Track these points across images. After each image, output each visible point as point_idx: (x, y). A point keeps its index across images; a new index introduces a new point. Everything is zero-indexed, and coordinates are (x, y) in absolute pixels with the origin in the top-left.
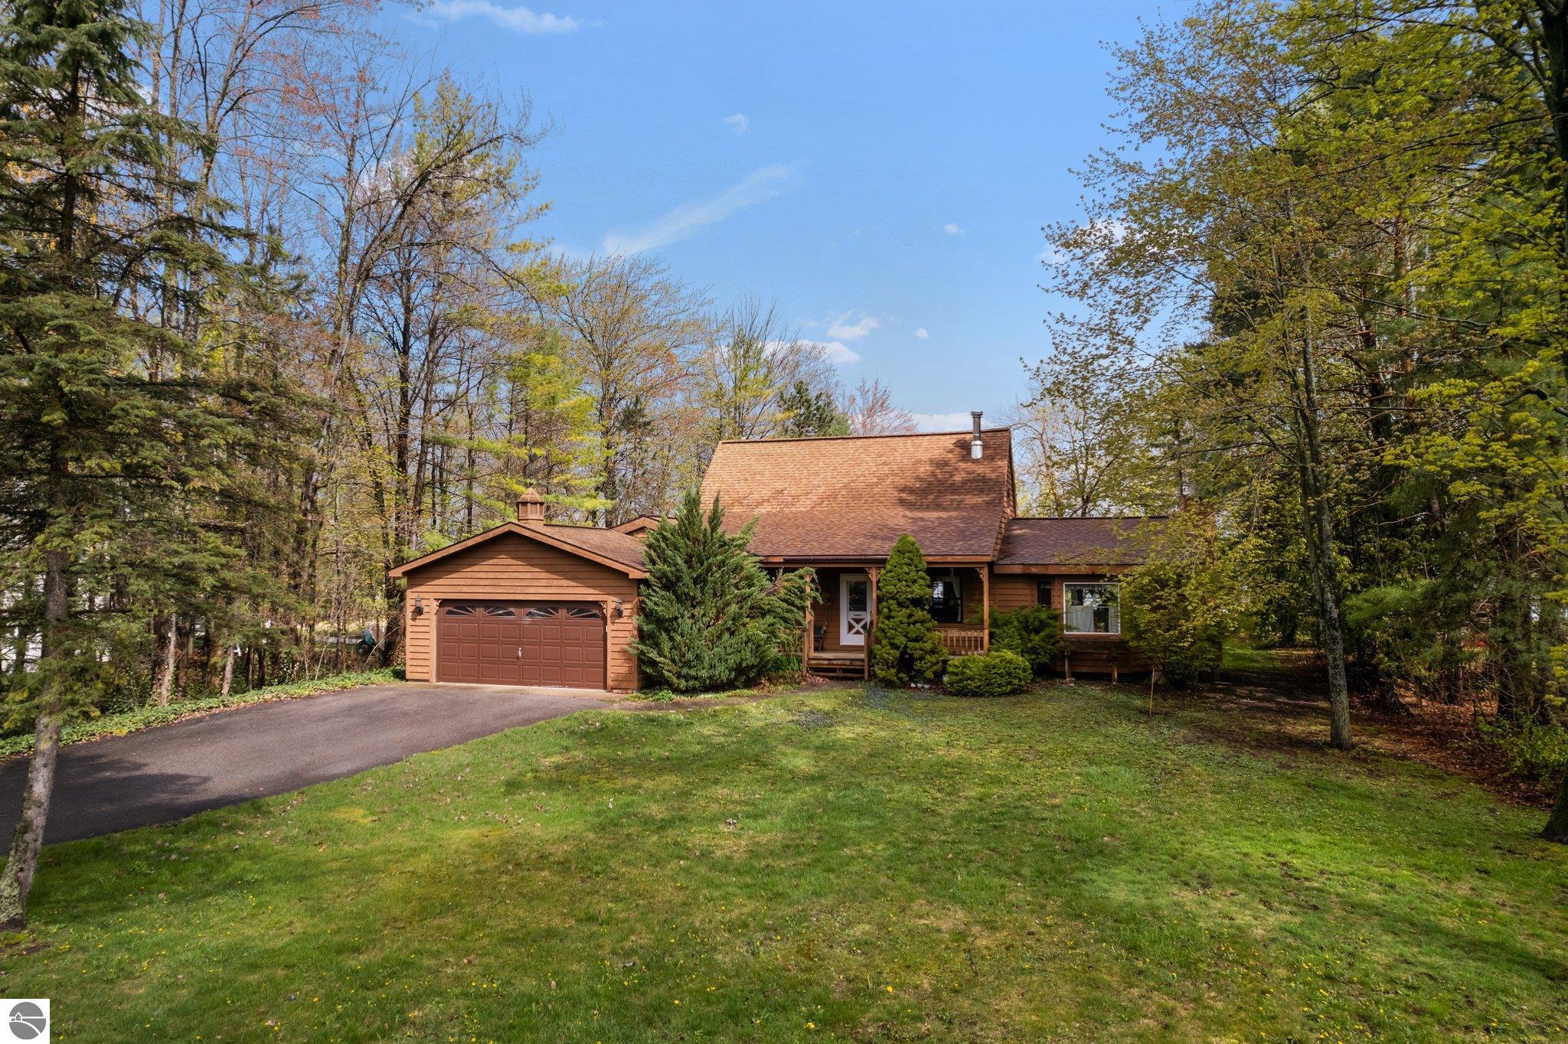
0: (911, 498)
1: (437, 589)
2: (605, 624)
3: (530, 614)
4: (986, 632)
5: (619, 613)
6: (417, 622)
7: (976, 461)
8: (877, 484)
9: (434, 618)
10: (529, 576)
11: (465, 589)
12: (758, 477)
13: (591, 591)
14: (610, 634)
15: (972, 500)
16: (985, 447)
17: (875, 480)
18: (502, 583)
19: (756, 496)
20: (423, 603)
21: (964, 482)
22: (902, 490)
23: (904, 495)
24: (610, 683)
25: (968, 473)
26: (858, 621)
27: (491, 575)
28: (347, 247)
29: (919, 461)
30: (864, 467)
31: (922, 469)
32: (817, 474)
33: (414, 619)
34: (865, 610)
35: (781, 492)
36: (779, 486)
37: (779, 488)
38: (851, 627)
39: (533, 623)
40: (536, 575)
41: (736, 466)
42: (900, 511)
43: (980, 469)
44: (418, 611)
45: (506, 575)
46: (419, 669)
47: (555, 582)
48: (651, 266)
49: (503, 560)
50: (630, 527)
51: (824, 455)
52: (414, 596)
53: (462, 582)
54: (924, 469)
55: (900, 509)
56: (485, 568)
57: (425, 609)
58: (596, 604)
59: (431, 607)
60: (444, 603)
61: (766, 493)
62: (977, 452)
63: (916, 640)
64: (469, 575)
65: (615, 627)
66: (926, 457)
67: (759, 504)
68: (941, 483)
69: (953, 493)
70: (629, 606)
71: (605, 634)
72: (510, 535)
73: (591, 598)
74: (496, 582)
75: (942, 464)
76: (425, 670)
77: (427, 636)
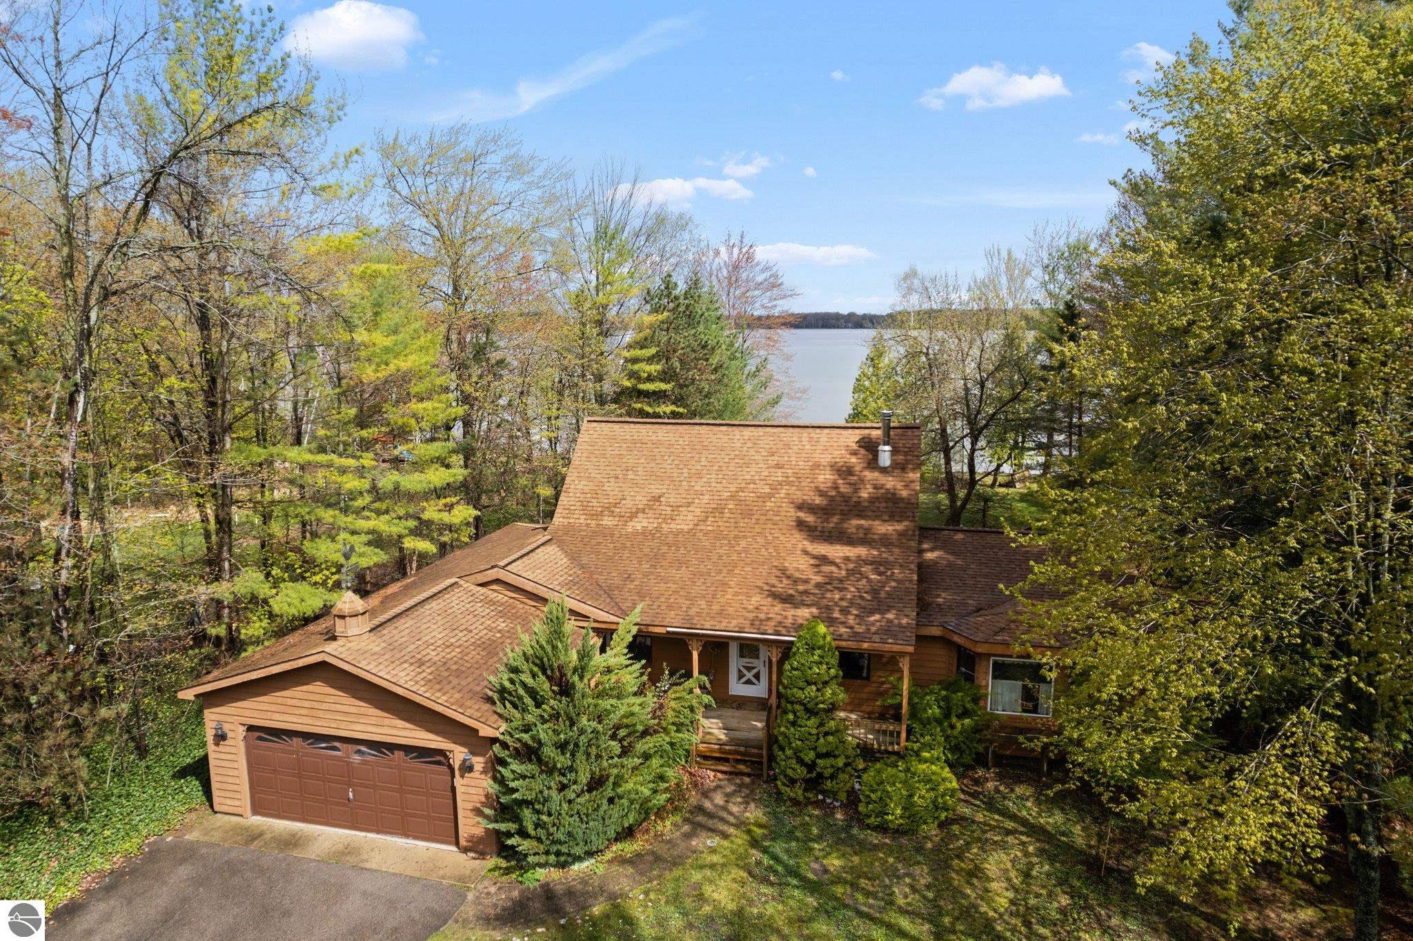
0: (810, 519)
1: (241, 712)
2: (453, 776)
3: (359, 752)
4: (904, 727)
5: (467, 768)
6: (221, 748)
7: (884, 470)
8: (770, 496)
9: (242, 745)
10: (353, 710)
11: (276, 716)
12: (631, 475)
13: (432, 736)
14: (460, 790)
15: (884, 528)
16: (894, 452)
17: (767, 489)
18: (321, 714)
19: (628, 503)
20: (226, 727)
21: (873, 500)
22: (800, 507)
23: (801, 514)
24: (463, 842)
25: (875, 487)
26: (749, 669)
27: (306, 704)
28: (70, 257)
29: (817, 466)
30: (753, 469)
31: (821, 478)
32: (699, 475)
33: (217, 744)
34: (758, 658)
35: (657, 499)
36: (655, 489)
37: (657, 492)
38: (741, 676)
39: (364, 763)
40: (363, 710)
41: (604, 456)
42: (800, 541)
43: (890, 482)
44: (221, 737)
45: (324, 706)
46: (229, 802)
47: (387, 722)
48: (500, 137)
49: (318, 688)
50: (482, 578)
51: (705, 448)
52: (213, 717)
53: (273, 708)
54: (825, 478)
55: (798, 536)
56: (299, 695)
57: (230, 735)
58: (441, 752)
59: (237, 734)
60: (251, 728)
61: (641, 500)
62: (885, 456)
63: (827, 755)
64: (280, 700)
65: (465, 781)
66: (825, 459)
67: (633, 515)
68: (846, 499)
69: (860, 516)
70: (481, 759)
71: (453, 789)
72: (324, 664)
73: (433, 745)
74: (314, 713)
75: (845, 472)
76: (237, 803)
77: (235, 765)
